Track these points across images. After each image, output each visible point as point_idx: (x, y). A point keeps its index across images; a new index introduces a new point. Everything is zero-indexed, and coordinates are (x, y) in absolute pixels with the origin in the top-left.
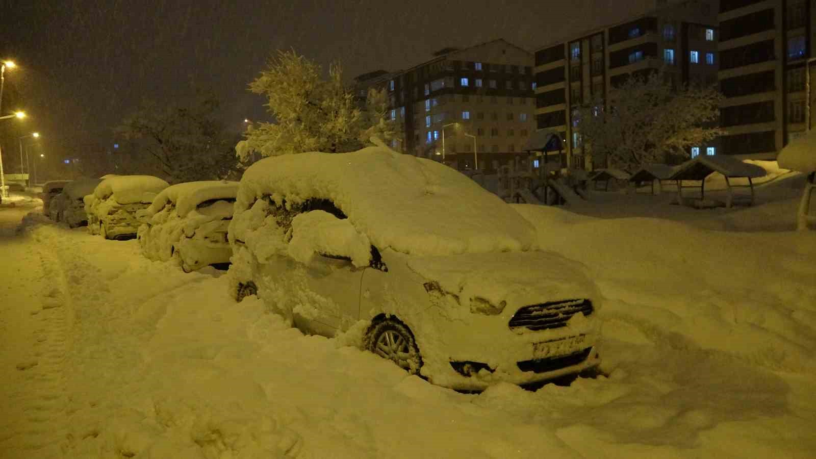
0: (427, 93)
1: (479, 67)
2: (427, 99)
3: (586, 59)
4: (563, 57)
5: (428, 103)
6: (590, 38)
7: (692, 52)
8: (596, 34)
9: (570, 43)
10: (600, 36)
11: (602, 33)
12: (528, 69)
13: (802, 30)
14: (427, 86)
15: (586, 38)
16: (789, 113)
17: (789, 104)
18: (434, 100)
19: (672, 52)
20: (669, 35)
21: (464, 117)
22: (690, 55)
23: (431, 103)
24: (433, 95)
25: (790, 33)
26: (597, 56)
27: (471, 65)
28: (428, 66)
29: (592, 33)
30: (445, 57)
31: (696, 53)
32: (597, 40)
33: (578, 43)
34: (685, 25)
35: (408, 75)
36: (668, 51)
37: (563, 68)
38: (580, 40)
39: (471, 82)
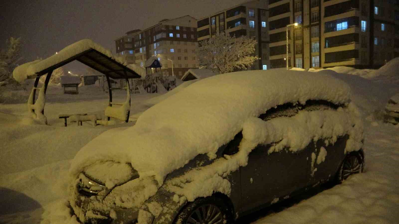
0: (155, 40)
1: (178, 28)
2: (154, 43)
3: (218, 25)
4: (209, 24)
5: (155, 44)
6: (219, 15)
7: (262, 22)
8: (221, 14)
9: (211, 17)
10: (223, 14)
11: (224, 13)
12: (195, 29)
13: (301, 12)
14: (154, 37)
15: (217, 15)
16: (296, 50)
17: (296, 46)
18: (158, 43)
19: (253, 22)
20: (252, 14)
21: (171, 52)
22: (262, 23)
23: (157, 45)
24: (157, 41)
25: (296, 14)
26: (222, 23)
27: (174, 27)
28: (154, 27)
29: (220, 13)
30: (161, 23)
31: (265, 23)
32: (222, 16)
33: (214, 18)
34: (259, 10)
35: (146, 32)
36: (252, 21)
37: (209, 29)
38: (215, 16)
39: (174, 35)
